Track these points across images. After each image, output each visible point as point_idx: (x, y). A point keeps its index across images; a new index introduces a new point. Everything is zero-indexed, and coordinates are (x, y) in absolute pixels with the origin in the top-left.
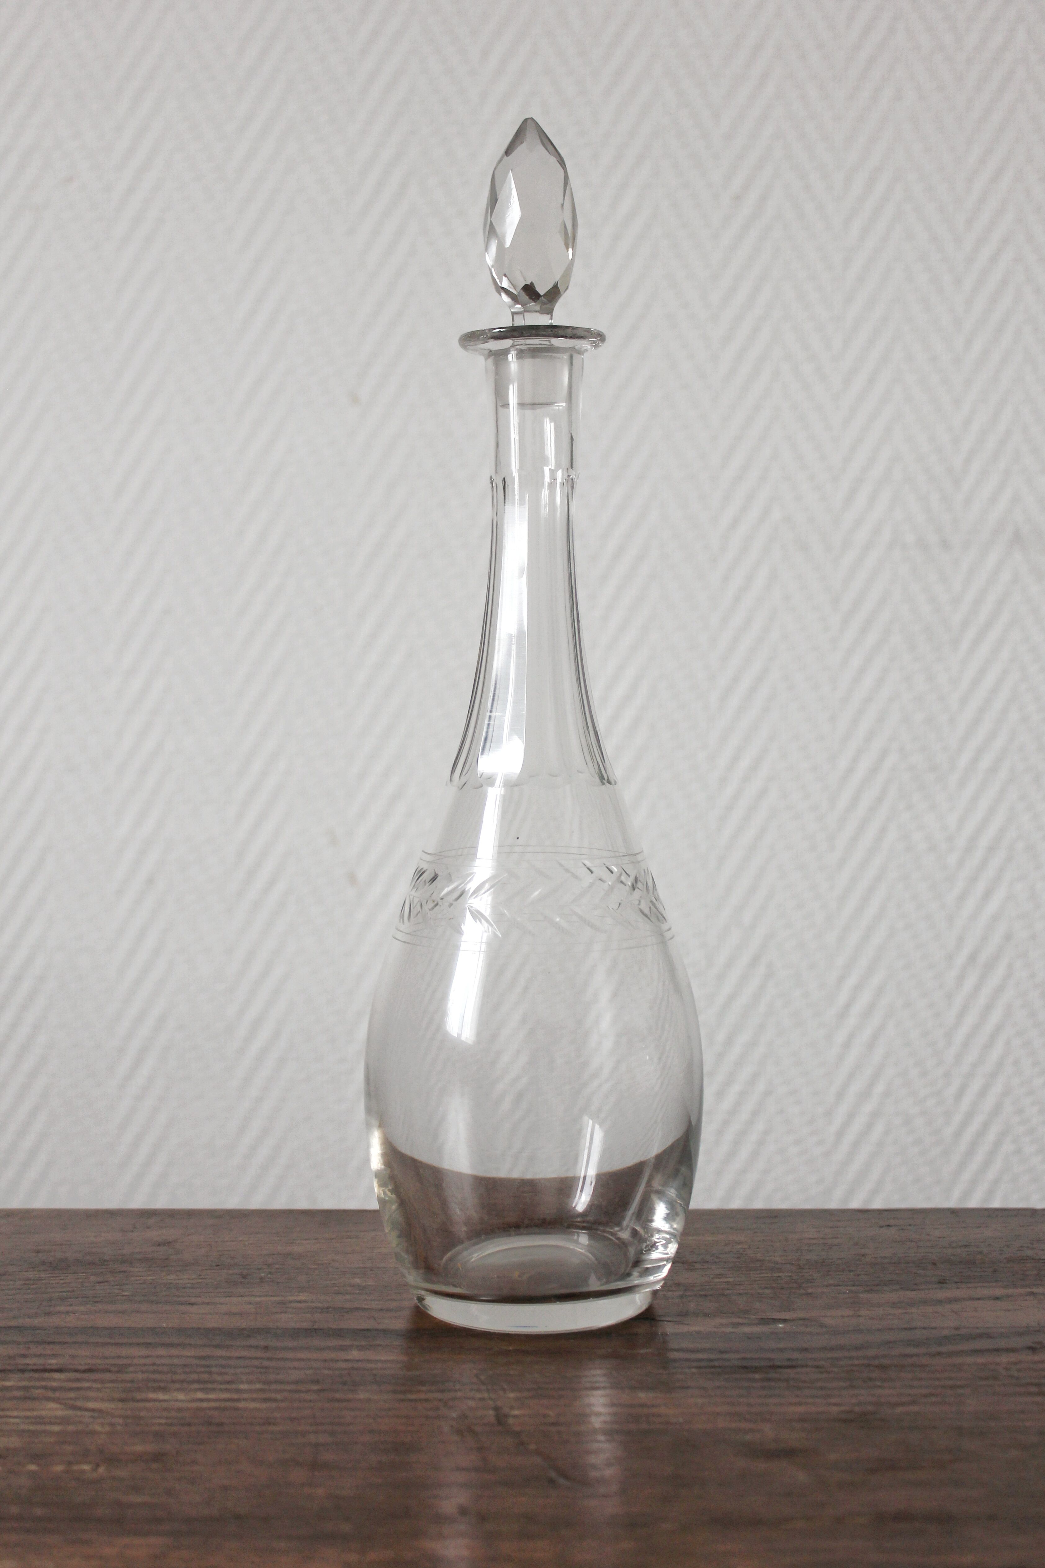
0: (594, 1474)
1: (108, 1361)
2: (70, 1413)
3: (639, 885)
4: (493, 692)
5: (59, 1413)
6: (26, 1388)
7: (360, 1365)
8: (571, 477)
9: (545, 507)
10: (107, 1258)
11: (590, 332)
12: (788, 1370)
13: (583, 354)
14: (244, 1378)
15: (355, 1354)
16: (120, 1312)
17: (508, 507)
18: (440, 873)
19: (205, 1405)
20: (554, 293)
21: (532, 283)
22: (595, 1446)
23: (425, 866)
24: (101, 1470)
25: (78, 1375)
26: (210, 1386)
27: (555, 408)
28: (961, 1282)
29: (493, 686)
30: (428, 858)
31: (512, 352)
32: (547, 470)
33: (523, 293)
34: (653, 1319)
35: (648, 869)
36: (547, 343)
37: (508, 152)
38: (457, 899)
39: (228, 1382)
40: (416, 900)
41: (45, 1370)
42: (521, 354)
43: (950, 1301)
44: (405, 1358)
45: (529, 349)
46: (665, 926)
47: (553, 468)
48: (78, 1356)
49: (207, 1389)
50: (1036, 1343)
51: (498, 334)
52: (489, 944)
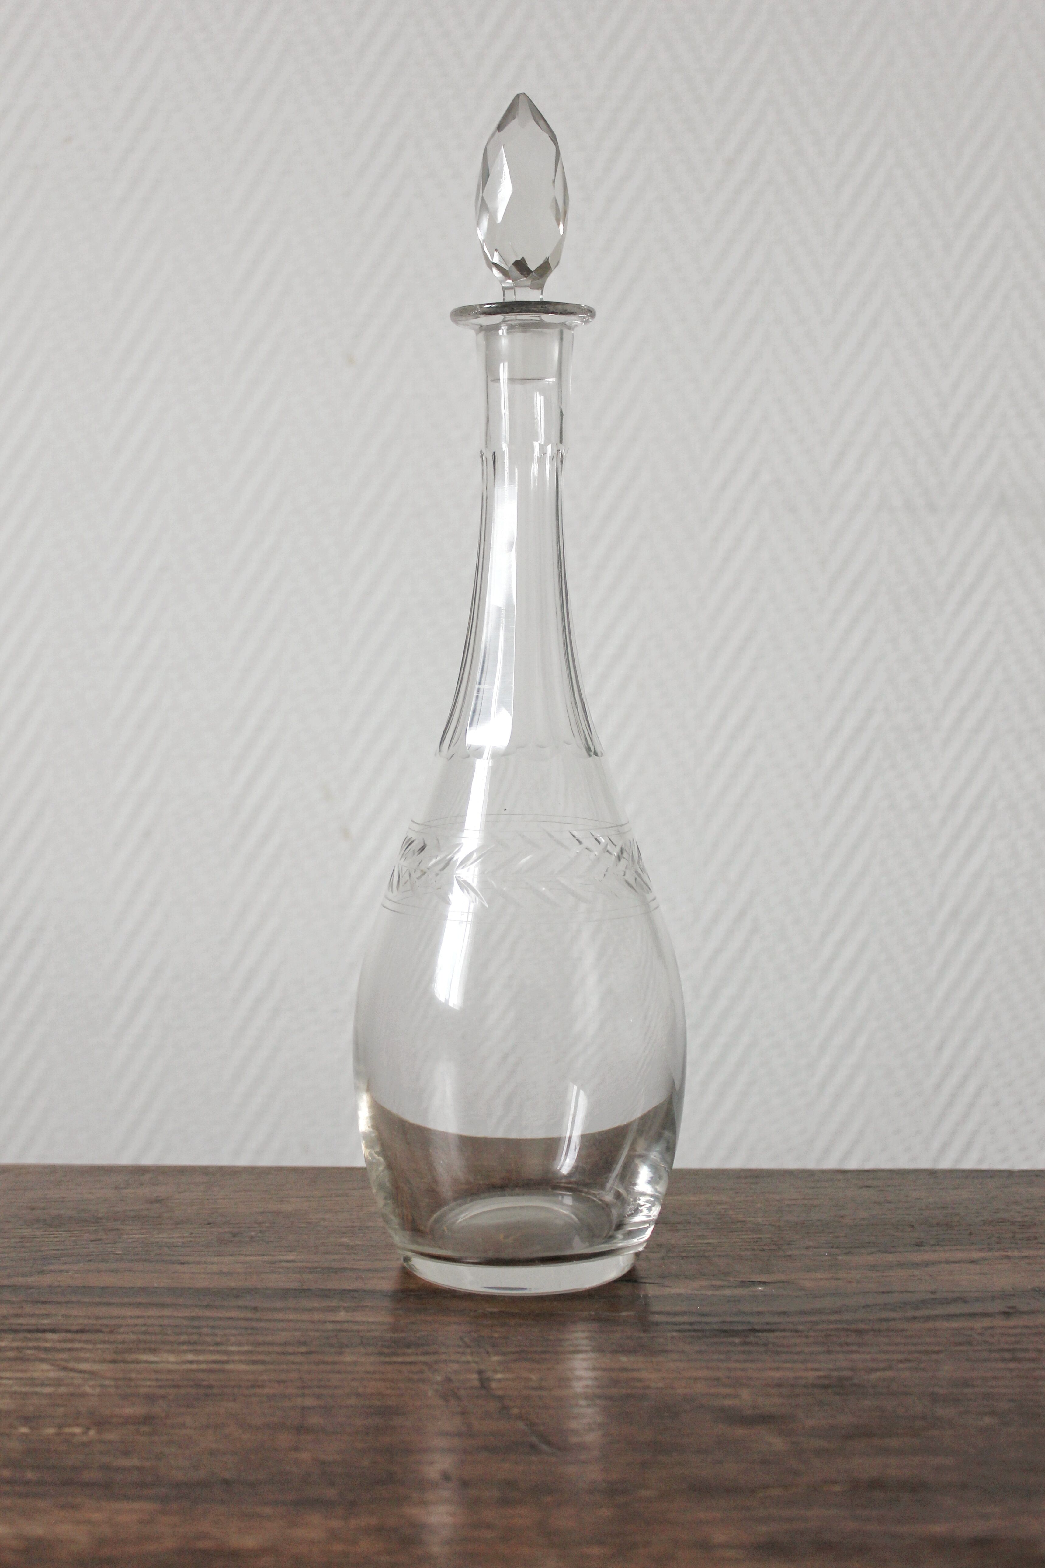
0: (574, 1439)
1: (100, 1322)
2: (62, 1374)
3: (625, 855)
4: (481, 665)
5: (51, 1374)
6: (18, 1349)
7: (346, 1326)
8: (560, 452)
9: (535, 481)
10: (100, 1215)
11: (580, 308)
12: (766, 1334)
13: (573, 330)
14: (233, 1339)
15: (342, 1315)
16: (112, 1271)
17: (498, 482)
18: (427, 843)
19: (194, 1367)
20: (545, 269)
21: (523, 259)
22: (576, 1410)
23: (413, 835)
24: (92, 1433)
25: (70, 1336)
26: (199, 1347)
27: (545, 382)
28: (938, 1245)
29: (482, 660)
30: (416, 827)
31: (503, 328)
32: (536, 445)
33: (514, 268)
34: (636, 1281)
35: (633, 840)
36: (538, 319)
37: (500, 128)
38: (443, 869)
39: (217, 1344)
40: (405, 869)
41: (38, 1331)
42: (511, 328)
43: (926, 1264)
44: (389, 1319)
45: (520, 325)
46: (650, 897)
47: (543, 443)
48: (70, 1316)
49: (196, 1350)
50: (1009, 1308)
51: (488, 309)
52: (476, 915)
